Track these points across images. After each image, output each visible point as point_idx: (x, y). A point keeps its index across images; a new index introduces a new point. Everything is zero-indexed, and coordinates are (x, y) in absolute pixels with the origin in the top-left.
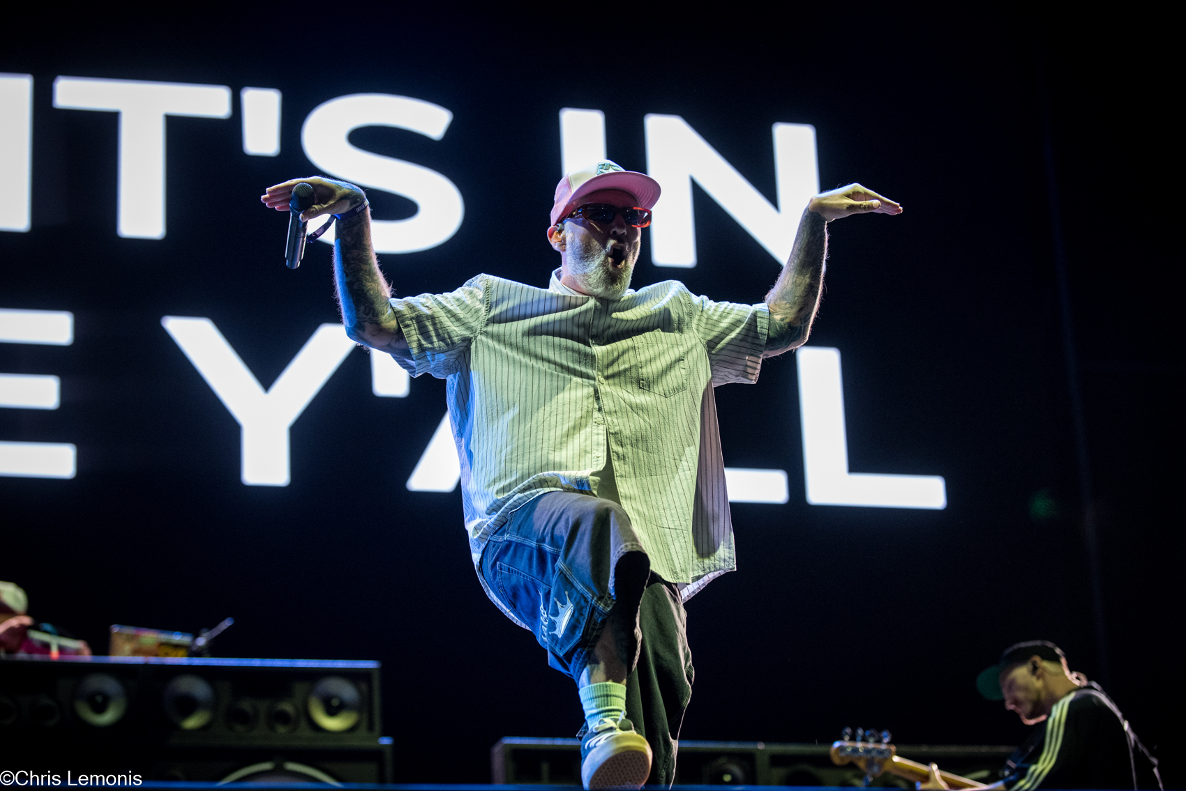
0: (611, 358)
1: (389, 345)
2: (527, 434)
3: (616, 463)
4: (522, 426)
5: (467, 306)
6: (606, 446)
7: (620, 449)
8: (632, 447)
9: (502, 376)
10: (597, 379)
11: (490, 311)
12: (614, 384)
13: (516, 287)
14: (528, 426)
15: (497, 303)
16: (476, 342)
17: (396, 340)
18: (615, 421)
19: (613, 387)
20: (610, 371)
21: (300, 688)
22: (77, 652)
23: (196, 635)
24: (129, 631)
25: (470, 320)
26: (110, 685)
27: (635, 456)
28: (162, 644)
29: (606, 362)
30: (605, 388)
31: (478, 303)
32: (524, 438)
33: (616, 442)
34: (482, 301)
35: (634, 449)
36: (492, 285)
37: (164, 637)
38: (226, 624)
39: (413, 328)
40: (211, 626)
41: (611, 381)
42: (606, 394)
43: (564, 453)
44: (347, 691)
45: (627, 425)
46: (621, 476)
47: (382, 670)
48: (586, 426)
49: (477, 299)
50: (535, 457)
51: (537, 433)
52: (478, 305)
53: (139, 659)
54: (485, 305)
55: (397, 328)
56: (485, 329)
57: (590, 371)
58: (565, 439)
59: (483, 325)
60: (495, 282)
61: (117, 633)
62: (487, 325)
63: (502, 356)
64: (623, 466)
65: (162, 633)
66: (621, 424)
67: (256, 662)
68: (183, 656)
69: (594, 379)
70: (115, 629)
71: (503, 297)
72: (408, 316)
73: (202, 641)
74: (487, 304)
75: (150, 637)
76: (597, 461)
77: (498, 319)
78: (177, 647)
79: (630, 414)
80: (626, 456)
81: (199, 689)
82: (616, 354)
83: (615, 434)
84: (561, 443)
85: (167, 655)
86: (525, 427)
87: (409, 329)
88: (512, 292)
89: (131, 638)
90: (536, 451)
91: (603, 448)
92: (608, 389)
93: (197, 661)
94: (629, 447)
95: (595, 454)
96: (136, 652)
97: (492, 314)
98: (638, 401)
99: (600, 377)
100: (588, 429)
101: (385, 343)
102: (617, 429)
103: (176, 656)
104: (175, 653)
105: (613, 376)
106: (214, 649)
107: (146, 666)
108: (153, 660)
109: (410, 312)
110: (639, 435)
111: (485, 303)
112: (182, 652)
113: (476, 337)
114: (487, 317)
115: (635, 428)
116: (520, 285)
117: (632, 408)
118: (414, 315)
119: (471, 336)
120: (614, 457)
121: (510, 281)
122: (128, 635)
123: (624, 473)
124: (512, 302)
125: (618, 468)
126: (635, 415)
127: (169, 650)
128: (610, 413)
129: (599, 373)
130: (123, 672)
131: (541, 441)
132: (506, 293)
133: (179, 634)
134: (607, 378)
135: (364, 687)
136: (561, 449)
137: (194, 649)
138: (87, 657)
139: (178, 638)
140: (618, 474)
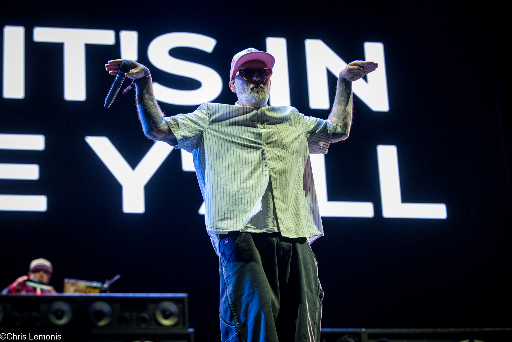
0: (269, 135)
1: (165, 137)
2: (233, 174)
3: (273, 182)
4: (230, 170)
5: (199, 117)
6: (269, 175)
7: (274, 176)
8: (280, 175)
9: (219, 147)
10: (263, 144)
11: (210, 118)
12: (271, 147)
13: (221, 106)
14: (233, 170)
15: (213, 114)
16: (206, 132)
17: (168, 135)
18: (272, 163)
19: (270, 148)
20: (269, 141)
21: (151, 306)
22: (49, 291)
23: (103, 283)
24: (72, 281)
25: (202, 123)
26: (64, 306)
27: (281, 179)
28: (88, 287)
29: (266, 137)
30: (266, 148)
31: (204, 115)
32: (232, 175)
33: (273, 172)
34: (206, 114)
35: (280, 176)
36: (210, 106)
37: (89, 284)
38: (117, 277)
39: (176, 128)
40: (110, 279)
41: (269, 145)
42: (267, 151)
43: (251, 181)
44: (173, 307)
45: (278, 165)
46: (275, 188)
47: (189, 297)
48: (260, 168)
49: (204, 114)
50: (238, 183)
51: (237, 173)
52: (205, 116)
53: (77, 294)
54: (208, 116)
55: (168, 129)
56: (209, 127)
57: (259, 141)
58: (250, 175)
59: (208, 125)
60: (211, 105)
61: (67, 282)
62: (210, 124)
63: (218, 138)
64: (276, 183)
65: (88, 282)
66: (275, 165)
67: (131, 295)
68: (97, 292)
69: (261, 145)
70: (66, 281)
71: (216, 111)
72: (173, 123)
73: (106, 286)
74: (209, 115)
75: (82, 284)
76: (265, 183)
77: (214, 121)
78: (95, 288)
79: (278, 161)
80: (277, 179)
81: (105, 307)
82: (271, 134)
83: (272, 169)
84: (249, 177)
85: (90, 292)
86: (231, 170)
87: (174, 128)
88: (220, 108)
89: (74, 285)
90: (238, 181)
91: (268, 177)
92: (268, 149)
93: (104, 295)
94: (278, 175)
95: (265, 179)
96: (76, 291)
97: (211, 119)
98: (282, 155)
99: (264, 144)
100: (261, 169)
101: (163, 136)
102: (273, 166)
103: (94, 292)
104: (94, 291)
105: (270, 143)
106: (112, 289)
107: (81, 297)
108: (83, 294)
109: (174, 122)
110: (282, 170)
111: (208, 114)
112: (97, 291)
113: (205, 130)
114: (209, 121)
115: (281, 167)
116: (223, 104)
117: (279, 158)
118: (175, 123)
119: (203, 130)
120: (272, 179)
121: (218, 104)
122: (72, 283)
123: (276, 187)
124: (220, 113)
125: (274, 184)
126: (280, 161)
127: (91, 290)
128: (269, 160)
129: (264, 142)
130: (70, 300)
131: (240, 177)
132: (217, 109)
133: (95, 282)
134: (267, 144)
135: (181, 305)
136: (249, 180)
137: (103, 289)
138: (54, 293)
139: (95, 284)
140: (274, 187)
